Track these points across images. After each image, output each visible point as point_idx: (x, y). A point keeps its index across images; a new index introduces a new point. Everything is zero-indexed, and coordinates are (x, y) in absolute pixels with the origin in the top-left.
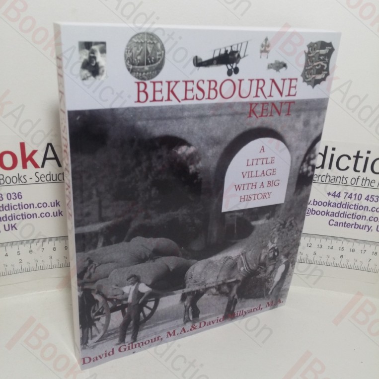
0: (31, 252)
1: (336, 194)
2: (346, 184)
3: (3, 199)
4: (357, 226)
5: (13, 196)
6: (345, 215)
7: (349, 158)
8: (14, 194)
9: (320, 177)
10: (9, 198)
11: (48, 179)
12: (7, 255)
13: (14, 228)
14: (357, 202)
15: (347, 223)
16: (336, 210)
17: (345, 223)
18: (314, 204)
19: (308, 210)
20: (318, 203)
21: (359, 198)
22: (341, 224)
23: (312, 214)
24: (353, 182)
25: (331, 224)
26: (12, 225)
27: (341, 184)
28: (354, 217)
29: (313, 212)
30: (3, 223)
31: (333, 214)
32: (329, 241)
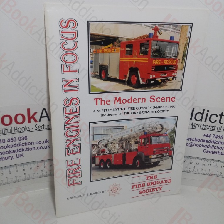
0: (31, 169)
1: (208, 136)
2: (214, 130)
3: (16, 140)
4: (219, 153)
5: (22, 138)
6: (213, 147)
7: (217, 116)
8: (23, 137)
9: (200, 126)
10: (20, 139)
11: (42, 128)
12: (17, 171)
13: (22, 156)
14: (220, 140)
15: (214, 151)
16: (208, 144)
17: (213, 151)
18: (195, 141)
19: (192, 144)
20: (197, 140)
21: (222, 138)
22: (210, 152)
23: (194, 146)
24: (218, 129)
25: (204, 151)
26: (21, 154)
27: (211, 130)
28: (218, 148)
29: (195, 145)
30: (15, 153)
31: (206, 146)
32: (203, 161)
